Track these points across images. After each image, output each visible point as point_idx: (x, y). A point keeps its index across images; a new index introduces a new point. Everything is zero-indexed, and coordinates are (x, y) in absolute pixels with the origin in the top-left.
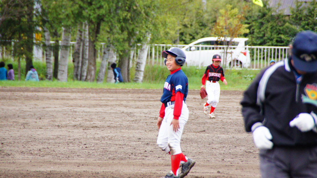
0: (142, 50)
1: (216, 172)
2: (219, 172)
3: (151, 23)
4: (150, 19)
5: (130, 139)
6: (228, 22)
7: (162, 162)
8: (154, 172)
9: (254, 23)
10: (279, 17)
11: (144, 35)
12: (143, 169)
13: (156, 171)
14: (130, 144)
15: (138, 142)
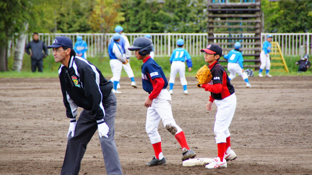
0: (20, 39)
1: (92, 157)
2: (94, 157)
3: (27, 12)
4: (27, 9)
5: (8, 128)
6: (104, 10)
7: (39, 149)
8: (30, 159)
9: (129, 11)
10: (153, 5)
11: (21, 24)
12: (20, 157)
13: (32, 158)
14: (7, 132)
15: (16, 130)
